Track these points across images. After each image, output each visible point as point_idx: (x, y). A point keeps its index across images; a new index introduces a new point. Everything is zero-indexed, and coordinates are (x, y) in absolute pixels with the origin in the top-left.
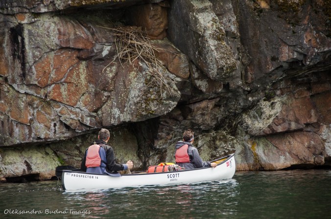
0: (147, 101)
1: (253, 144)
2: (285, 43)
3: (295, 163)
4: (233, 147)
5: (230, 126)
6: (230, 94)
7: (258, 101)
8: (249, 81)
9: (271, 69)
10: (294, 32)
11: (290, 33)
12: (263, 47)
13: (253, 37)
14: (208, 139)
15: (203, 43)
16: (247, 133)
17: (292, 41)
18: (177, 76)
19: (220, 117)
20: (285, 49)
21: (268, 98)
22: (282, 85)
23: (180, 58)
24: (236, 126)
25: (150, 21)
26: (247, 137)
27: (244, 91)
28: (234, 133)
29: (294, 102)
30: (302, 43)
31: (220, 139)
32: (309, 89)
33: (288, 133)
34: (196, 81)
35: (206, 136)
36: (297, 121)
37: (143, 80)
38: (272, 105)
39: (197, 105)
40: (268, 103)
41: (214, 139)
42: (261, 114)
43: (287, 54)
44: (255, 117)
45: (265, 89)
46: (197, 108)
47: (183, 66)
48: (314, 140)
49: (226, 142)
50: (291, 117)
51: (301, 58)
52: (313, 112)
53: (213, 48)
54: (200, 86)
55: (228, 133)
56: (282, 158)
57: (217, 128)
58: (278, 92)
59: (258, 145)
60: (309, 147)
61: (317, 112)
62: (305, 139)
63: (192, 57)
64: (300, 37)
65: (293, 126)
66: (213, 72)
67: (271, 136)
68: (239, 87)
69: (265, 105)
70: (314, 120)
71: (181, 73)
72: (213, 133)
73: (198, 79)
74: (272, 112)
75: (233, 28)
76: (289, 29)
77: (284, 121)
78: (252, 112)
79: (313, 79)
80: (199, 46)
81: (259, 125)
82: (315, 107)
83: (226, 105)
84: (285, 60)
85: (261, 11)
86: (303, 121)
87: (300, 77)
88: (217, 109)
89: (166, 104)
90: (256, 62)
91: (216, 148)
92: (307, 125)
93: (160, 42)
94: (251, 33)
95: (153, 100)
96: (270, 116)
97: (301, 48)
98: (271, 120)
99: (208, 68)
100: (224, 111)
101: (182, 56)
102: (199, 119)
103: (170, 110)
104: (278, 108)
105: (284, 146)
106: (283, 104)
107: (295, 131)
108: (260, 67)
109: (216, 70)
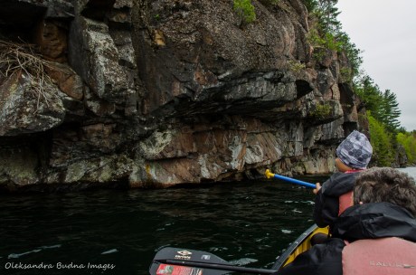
0: (20, 114)
1: (147, 166)
2: (178, 80)
3: (179, 182)
4: (131, 168)
5: (130, 151)
6: (126, 122)
7: (153, 131)
8: (145, 112)
9: (164, 103)
10: (185, 69)
11: (182, 70)
12: (158, 83)
13: (150, 72)
14: (110, 160)
15: (94, 61)
16: (143, 157)
17: (184, 77)
18: (69, 96)
19: (119, 142)
20: (177, 85)
21: (161, 130)
22: (173, 121)
23: (74, 79)
24: (135, 151)
25: (44, 38)
26: (143, 161)
27: (141, 121)
28: (133, 157)
29: (182, 136)
30: (191, 80)
31: (121, 161)
32: (192, 128)
33: (176, 159)
34: (88, 102)
35: (109, 158)
36: (183, 150)
37: (22, 92)
38: (164, 136)
39: (91, 127)
40: (161, 134)
41: (116, 161)
42: (154, 142)
43: (178, 90)
44: (150, 145)
45: (159, 122)
46: (90, 130)
47: (76, 87)
48: (194, 165)
49: (125, 164)
50: (178, 147)
51: (190, 94)
52: (194, 145)
53: (102, 64)
54: (91, 107)
55: (128, 157)
56: (170, 178)
57: (118, 151)
58: (170, 126)
59: (151, 167)
60: (190, 171)
61: (197, 144)
62: (188, 164)
63: (85, 78)
64: (191, 75)
65: (180, 153)
66: (101, 89)
67: (162, 161)
68: (134, 114)
69: (158, 135)
70: (195, 150)
71: (73, 94)
72: (115, 156)
73: (90, 100)
74: (164, 142)
75: (131, 59)
76: (182, 66)
77: (173, 149)
78: (148, 141)
79: (196, 119)
80: (90, 65)
81: (153, 151)
82: (195, 141)
83: (124, 132)
84: (177, 95)
85: (157, 47)
86: (187, 151)
87: (186, 116)
88: (115, 135)
89: (44, 119)
90: (151, 96)
91: (116, 168)
92: (190, 153)
93: (57, 64)
94: (148, 69)
95: (27, 113)
96: (162, 144)
97: (191, 85)
98: (162, 148)
99: (97, 86)
100: (123, 137)
101: (77, 77)
102: (95, 141)
103: (51, 126)
104: (169, 139)
105: (172, 169)
106: (173, 136)
107: (181, 157)
108: (155, 101)
109: (103, 87)
